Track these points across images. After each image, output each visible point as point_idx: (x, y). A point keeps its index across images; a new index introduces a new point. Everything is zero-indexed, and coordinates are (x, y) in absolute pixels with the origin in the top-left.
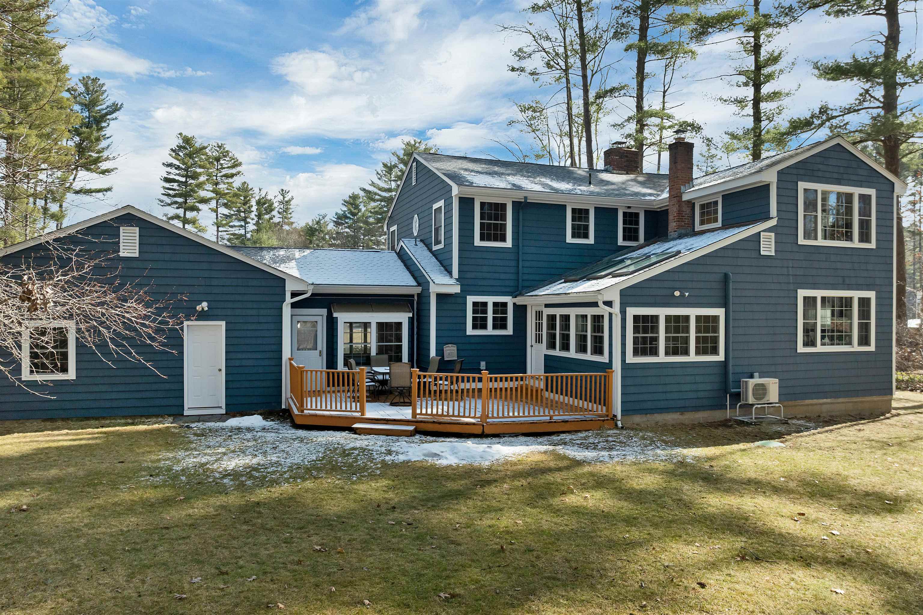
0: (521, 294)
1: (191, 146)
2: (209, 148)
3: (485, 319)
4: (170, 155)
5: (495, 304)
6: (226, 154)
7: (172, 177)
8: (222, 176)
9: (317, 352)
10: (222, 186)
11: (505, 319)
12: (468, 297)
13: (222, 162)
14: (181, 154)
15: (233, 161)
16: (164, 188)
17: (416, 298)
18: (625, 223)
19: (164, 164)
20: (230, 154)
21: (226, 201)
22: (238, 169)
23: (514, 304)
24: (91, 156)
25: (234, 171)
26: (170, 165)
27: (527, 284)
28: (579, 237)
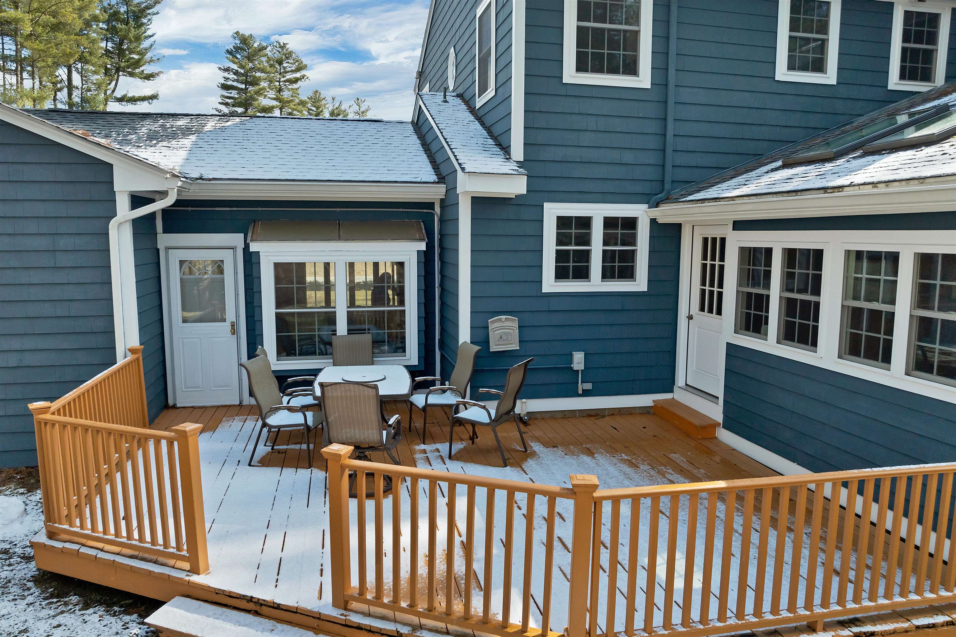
0: (667, 200)
1: (249, 46)
2: (269, 48)
3: (585, 256)
4: (227, 58)
5: (609, 223)
6: (289, 55)
7: (230, 83)
8: (285, 81)
9: (226, 326)
10: (286, 94)
11: (631, 256)
12: (547, 205)
13: (285, 65)
14: (239, 56)
15: (297, 64)
16: (223, 96)
17: (437, 209)
18: (906, 38)
19: (220, 69)
20: (294, 56)
21: (290, 110)
22: (303, 72)
23: (653, 222)
24: (133, 58)
25: (298, 75)
26: (227, 70)
27: (683, 174)
28: (804, 68)
